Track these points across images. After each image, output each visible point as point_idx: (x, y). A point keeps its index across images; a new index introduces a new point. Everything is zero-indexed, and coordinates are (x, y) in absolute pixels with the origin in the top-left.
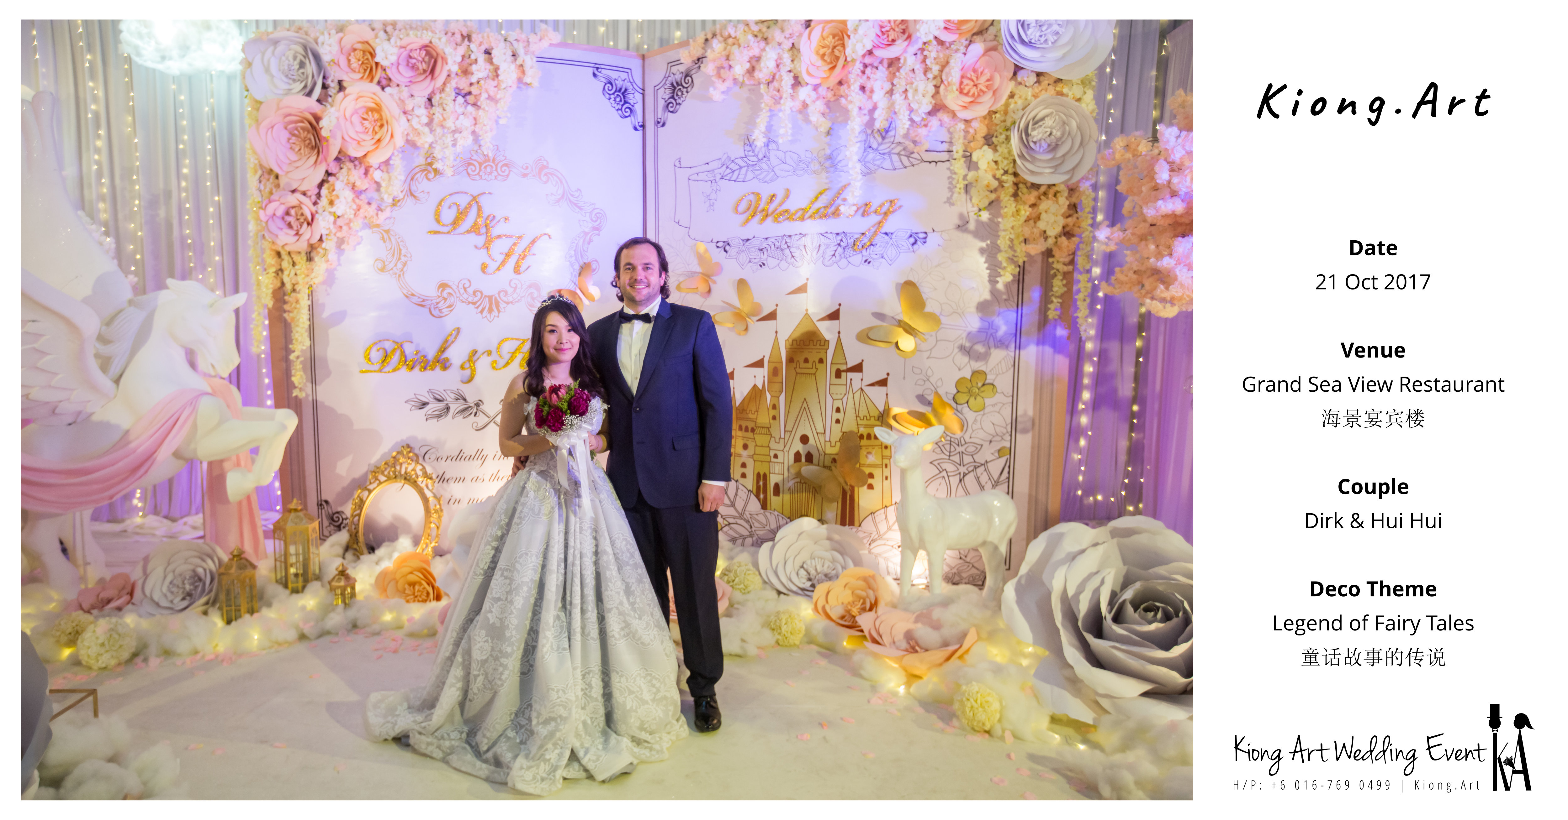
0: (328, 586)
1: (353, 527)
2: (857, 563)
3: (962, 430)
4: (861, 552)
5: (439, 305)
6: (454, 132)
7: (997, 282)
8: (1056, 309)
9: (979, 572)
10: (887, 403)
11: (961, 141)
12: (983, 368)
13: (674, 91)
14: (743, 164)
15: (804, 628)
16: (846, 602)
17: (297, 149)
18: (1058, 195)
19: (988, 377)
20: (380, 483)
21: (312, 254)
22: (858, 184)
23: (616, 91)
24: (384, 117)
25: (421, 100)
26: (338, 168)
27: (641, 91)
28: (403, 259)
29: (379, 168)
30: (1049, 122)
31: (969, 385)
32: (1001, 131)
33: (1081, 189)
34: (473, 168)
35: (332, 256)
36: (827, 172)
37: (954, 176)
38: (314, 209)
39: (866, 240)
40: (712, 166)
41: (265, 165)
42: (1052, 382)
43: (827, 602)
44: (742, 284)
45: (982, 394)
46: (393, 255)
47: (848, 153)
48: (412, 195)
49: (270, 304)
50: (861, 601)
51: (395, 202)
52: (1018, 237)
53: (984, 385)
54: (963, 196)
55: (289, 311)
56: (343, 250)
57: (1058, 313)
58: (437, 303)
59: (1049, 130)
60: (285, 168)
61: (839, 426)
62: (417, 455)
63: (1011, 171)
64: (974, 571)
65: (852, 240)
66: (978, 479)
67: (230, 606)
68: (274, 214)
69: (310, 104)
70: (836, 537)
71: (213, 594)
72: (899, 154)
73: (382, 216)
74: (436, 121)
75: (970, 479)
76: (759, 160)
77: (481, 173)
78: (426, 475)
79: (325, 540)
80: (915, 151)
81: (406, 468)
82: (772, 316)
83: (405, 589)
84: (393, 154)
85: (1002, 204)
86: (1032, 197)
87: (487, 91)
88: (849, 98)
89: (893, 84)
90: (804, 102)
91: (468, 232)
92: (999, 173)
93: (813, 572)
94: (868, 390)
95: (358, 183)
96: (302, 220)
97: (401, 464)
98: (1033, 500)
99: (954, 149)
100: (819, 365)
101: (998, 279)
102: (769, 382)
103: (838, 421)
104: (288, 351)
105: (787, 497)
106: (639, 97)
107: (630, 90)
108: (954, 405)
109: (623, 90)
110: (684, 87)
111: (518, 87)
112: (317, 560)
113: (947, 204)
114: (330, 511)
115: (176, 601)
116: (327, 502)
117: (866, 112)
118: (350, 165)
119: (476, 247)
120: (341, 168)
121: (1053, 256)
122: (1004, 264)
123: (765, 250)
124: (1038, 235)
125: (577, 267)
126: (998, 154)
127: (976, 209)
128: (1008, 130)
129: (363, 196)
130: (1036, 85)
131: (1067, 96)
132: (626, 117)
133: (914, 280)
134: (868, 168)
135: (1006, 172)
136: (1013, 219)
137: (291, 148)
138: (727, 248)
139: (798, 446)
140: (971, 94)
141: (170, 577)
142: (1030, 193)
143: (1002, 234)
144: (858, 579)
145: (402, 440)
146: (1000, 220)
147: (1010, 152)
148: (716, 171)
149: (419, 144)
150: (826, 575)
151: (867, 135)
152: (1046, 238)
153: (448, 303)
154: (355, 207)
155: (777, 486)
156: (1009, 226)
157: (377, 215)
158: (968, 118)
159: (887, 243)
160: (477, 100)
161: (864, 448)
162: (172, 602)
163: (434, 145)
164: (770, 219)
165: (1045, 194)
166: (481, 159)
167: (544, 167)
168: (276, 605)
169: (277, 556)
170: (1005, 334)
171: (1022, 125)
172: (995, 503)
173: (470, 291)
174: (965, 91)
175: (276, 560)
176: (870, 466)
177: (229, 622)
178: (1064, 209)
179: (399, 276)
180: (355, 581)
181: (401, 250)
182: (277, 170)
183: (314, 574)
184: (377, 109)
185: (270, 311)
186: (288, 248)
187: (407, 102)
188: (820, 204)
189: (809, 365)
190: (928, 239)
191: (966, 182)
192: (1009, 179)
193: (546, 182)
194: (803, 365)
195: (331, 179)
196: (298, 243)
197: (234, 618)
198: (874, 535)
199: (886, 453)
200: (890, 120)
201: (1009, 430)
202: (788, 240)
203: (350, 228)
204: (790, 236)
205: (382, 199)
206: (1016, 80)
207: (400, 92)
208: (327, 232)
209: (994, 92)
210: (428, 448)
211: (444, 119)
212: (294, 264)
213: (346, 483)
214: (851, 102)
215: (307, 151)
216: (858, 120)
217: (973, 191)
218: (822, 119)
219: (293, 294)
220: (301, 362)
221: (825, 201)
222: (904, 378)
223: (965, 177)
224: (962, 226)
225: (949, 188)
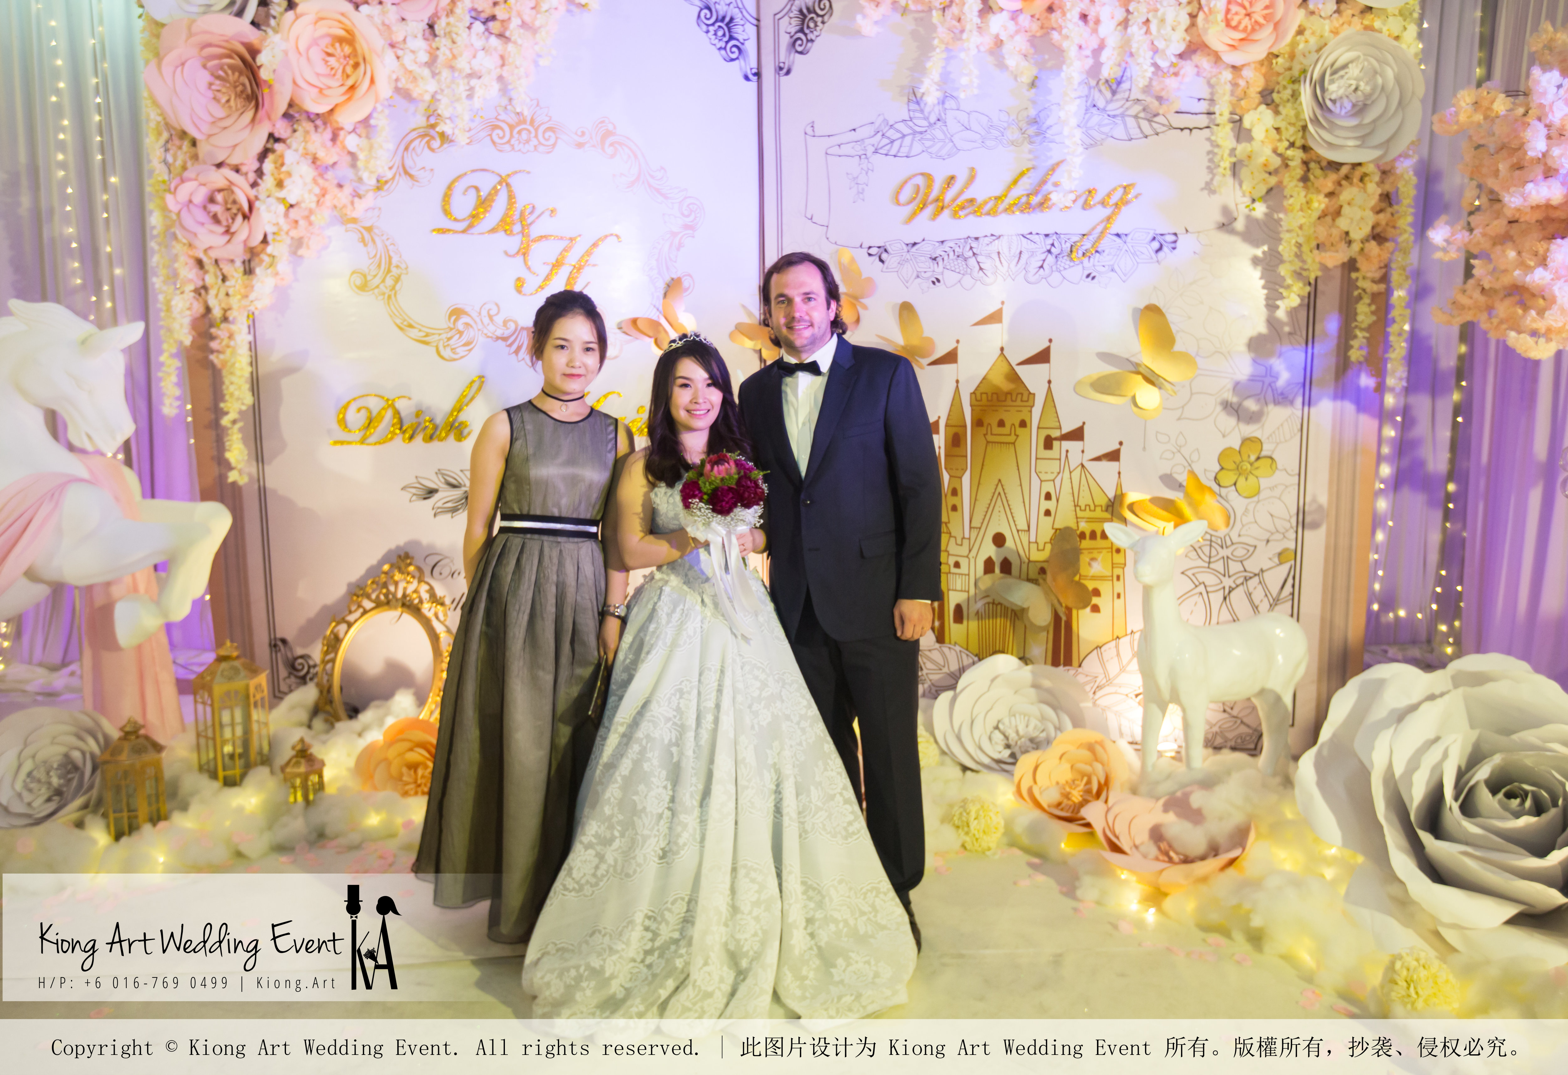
0: (281, 776)
1: (325, 678)
2: (1078, 723)
3: (1228, 524)
4: (1082, 705)
5: (452, 342)
6: (470, 76)
7: (1278, 307)
8: (1361, 348)
9: (1251, 731)
10: (1119, 485)
11: (1227, 97)
12: (1258, 434)
13: (803, 21)
14: (906, 131)
15: (1002, 823)
16: (1063, 781)
17: (224, 100)
18: (1367, 179)
19: (1265, 447)
20: (365, 612)
21: (253, 264)
22: (1078, 160)
23: (716, 21)
24: (359, 51)
25: (417, 26)
26: (289, 131)
27: (755, 22)
28: (395, 271)
29: (354, 131)
30: (1354, 71)
31: (1238, 459)
32: (1284, 83)
33: (1398, 171)
34: (501, 134)
35: (283, 266)
36: (1031, 143)
37: (1216, 150)
38: (252, 193)
39: (1087, 244)
40: (861, 133)
41: (176, 125)
42: (1355, 452)
43: (1035, 782)
44: (906, 310)
45: (1255, 472)
46: (379, 266)
47: (1062, 114)
48: (406, 173)
49: (187, 340)
50: (1085, 779)
51: (381, 185)
52: (1308, 239)
53: (1258, 458)
54: (1230, 180)
55: (218, 352)
56: (301, 257)
57: (1364, 352)
58: (449, 339)
59: (1354, 83)
60: (205, 128)
61: (1049, 520)
62: (419, 569)
63: (1299, 143)
64: (1243, 729)
65: (1068, 245)
66: (1249, 595)
67: (121, 811)
68: (190, 201)
69: (241, 28)
70: (1047, 683)
71: (95, 792)
72: (1136, 117)
73: (361, 206)
74: (441, 59)
75: (1238, 596)
76: (931, 125)
77: (513, 142)
78: (435, 599)
79: (281, 699)
80: (1161, 112)
81: (405, 589)
82: (951, 357)
83: (401, 775)
84: (375, 109)
85: (1287, 192)
86: (1328, 182)
87: (519, 15)
88: (1064, 31)
89: (1128, 11)
90: (997, 36)
91: (493, 230)
92: (1282, 146)
93: (1013, 736)
94: (1091, 466)
95: (321, 154)
96: (234, 211)
97: (396, 584)
98: (1327, 624)
99: (1217, 109)
100: (1020, 431)
101: (1279, 303)
102: (946, 456)
103: (1048, 513)
104: (219, 413)
105: (973, 625)
106: (751, 30)
107: (738, 20)
108: (1216, 488)
109: (727, 19)
110: (818, 15)
111: (569, 11)
112: (264, 732)
113: (1206, 192)
114: (289, 655)
115: (35, 805)
116: (284, 641)
117: (1088, 52)
118: (309, 126)
119: (506, 253)
120: (295, 131)
121: (1357, 270)
122: (1289, 281)
123: (939, 260)
124: (1337, 239)
125: (661, 285)
126: (1280, 117)
127: (1247, 200)
128: (1295, 81)
129: (330, 175)
130: (1336, 15)
131: (1380, 32)
132: (732, 60)
133: (1160, 305)
134: (1091, 137)
135: (1292, 145)
136: (1301, 213)
137: (215, 98)
138: (884, 256)
139: (989, 550)
140: (1241, 27)
141: (28, 766)
142: (1326, 176)
143: (1285, 236)
144: (1081, 746)
145: (398, 548)
146: (1281, 216)
147: (1297, 116)
148: (867, 142)
149: (415, 95)
150: (1032, 740)
151: (1090, 88)
152: (1350, 243)
153: (465, 339)
154: (317, 190)
155: (958, 609)
156: (1295, 225)
157: (352, 203)
158: (1238, 63)
159: (1119, 249)
160: (506, 29)
161: (1085, 552)
162: (29, 804)
163: (438, 97)
164: (946, 212)
165: (1347, 177)
166: (512, 119)
167: (608, 134)
168: (194, 808)
169: (201, 727)
170: (1289, 383)
171: (1316, 76)
172: (1278, 631)
173: (499, 320)
174: (1234, 23)
175: (198, 735)
176: (1094, 578)
177: (118, 837)
178: (1374, 200)
179: (389, 297)
180: (323, 764)
181: (390, 258)
182: (193, 132)
183: (260, 753)
184: (348, 39)
185: (187, 350)
186: (214, 254)
187: (394, 28)
188: (1019, 191)
189: (1005, 430)
190: (1178, 244)
191: (1233, 160)
192: (1297, 155)
193: (612, 156)
194: (997, 430)
195: (278, 147)
196: (229, 246)
197: (126, 829)
198: (1101, 680)
199: (1118, 558)
200: (1124, 65)
201: (1294, 524)
202: (974, 244)
203: (311, 224)
204: (977, 239)
205: (360, 180)
206: (1306, 8)
207: (384, 13)
208: (274, 229)
209: (1276, 25)
210: (437, 558)
211: (454, 57)
212: (224, 279)
213: (312, 612)
214: (1067, 37)
215: (240, 102)
216: (1077, 64)
217: (1244, 173)
218: (1024, 64)
219: (223, 326)
220: (241, 430)
221: (1028, 187)
222: (1144, 449)
223: (1233, 152)
224: (1226, 226)
225: (1208, 168)
